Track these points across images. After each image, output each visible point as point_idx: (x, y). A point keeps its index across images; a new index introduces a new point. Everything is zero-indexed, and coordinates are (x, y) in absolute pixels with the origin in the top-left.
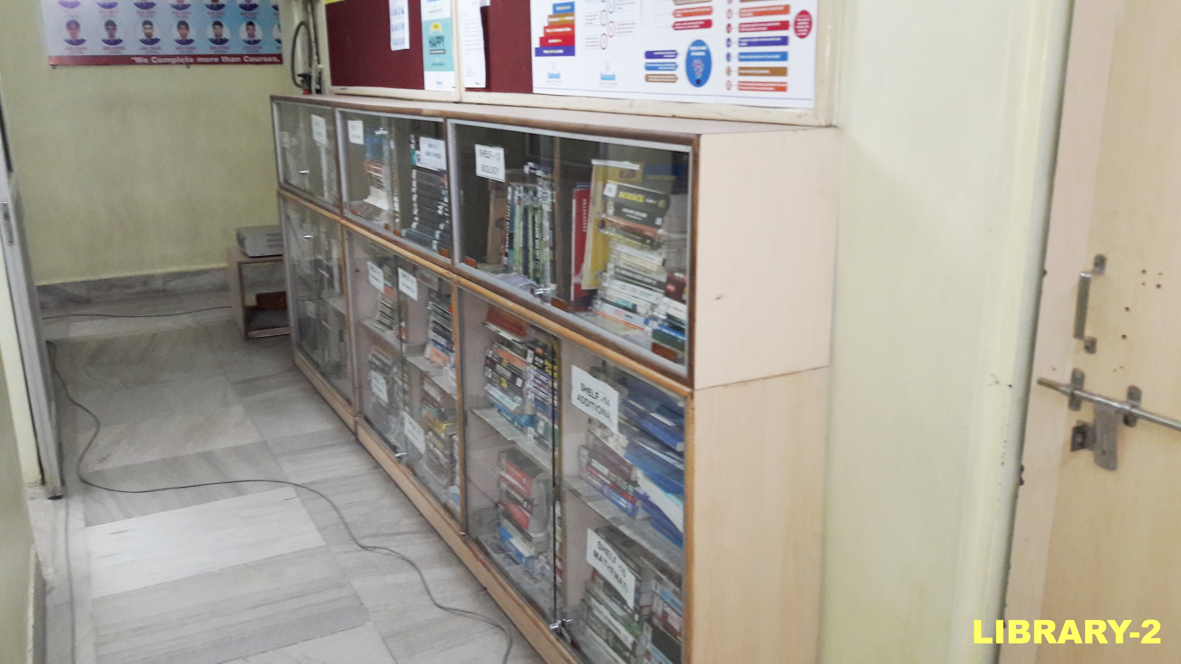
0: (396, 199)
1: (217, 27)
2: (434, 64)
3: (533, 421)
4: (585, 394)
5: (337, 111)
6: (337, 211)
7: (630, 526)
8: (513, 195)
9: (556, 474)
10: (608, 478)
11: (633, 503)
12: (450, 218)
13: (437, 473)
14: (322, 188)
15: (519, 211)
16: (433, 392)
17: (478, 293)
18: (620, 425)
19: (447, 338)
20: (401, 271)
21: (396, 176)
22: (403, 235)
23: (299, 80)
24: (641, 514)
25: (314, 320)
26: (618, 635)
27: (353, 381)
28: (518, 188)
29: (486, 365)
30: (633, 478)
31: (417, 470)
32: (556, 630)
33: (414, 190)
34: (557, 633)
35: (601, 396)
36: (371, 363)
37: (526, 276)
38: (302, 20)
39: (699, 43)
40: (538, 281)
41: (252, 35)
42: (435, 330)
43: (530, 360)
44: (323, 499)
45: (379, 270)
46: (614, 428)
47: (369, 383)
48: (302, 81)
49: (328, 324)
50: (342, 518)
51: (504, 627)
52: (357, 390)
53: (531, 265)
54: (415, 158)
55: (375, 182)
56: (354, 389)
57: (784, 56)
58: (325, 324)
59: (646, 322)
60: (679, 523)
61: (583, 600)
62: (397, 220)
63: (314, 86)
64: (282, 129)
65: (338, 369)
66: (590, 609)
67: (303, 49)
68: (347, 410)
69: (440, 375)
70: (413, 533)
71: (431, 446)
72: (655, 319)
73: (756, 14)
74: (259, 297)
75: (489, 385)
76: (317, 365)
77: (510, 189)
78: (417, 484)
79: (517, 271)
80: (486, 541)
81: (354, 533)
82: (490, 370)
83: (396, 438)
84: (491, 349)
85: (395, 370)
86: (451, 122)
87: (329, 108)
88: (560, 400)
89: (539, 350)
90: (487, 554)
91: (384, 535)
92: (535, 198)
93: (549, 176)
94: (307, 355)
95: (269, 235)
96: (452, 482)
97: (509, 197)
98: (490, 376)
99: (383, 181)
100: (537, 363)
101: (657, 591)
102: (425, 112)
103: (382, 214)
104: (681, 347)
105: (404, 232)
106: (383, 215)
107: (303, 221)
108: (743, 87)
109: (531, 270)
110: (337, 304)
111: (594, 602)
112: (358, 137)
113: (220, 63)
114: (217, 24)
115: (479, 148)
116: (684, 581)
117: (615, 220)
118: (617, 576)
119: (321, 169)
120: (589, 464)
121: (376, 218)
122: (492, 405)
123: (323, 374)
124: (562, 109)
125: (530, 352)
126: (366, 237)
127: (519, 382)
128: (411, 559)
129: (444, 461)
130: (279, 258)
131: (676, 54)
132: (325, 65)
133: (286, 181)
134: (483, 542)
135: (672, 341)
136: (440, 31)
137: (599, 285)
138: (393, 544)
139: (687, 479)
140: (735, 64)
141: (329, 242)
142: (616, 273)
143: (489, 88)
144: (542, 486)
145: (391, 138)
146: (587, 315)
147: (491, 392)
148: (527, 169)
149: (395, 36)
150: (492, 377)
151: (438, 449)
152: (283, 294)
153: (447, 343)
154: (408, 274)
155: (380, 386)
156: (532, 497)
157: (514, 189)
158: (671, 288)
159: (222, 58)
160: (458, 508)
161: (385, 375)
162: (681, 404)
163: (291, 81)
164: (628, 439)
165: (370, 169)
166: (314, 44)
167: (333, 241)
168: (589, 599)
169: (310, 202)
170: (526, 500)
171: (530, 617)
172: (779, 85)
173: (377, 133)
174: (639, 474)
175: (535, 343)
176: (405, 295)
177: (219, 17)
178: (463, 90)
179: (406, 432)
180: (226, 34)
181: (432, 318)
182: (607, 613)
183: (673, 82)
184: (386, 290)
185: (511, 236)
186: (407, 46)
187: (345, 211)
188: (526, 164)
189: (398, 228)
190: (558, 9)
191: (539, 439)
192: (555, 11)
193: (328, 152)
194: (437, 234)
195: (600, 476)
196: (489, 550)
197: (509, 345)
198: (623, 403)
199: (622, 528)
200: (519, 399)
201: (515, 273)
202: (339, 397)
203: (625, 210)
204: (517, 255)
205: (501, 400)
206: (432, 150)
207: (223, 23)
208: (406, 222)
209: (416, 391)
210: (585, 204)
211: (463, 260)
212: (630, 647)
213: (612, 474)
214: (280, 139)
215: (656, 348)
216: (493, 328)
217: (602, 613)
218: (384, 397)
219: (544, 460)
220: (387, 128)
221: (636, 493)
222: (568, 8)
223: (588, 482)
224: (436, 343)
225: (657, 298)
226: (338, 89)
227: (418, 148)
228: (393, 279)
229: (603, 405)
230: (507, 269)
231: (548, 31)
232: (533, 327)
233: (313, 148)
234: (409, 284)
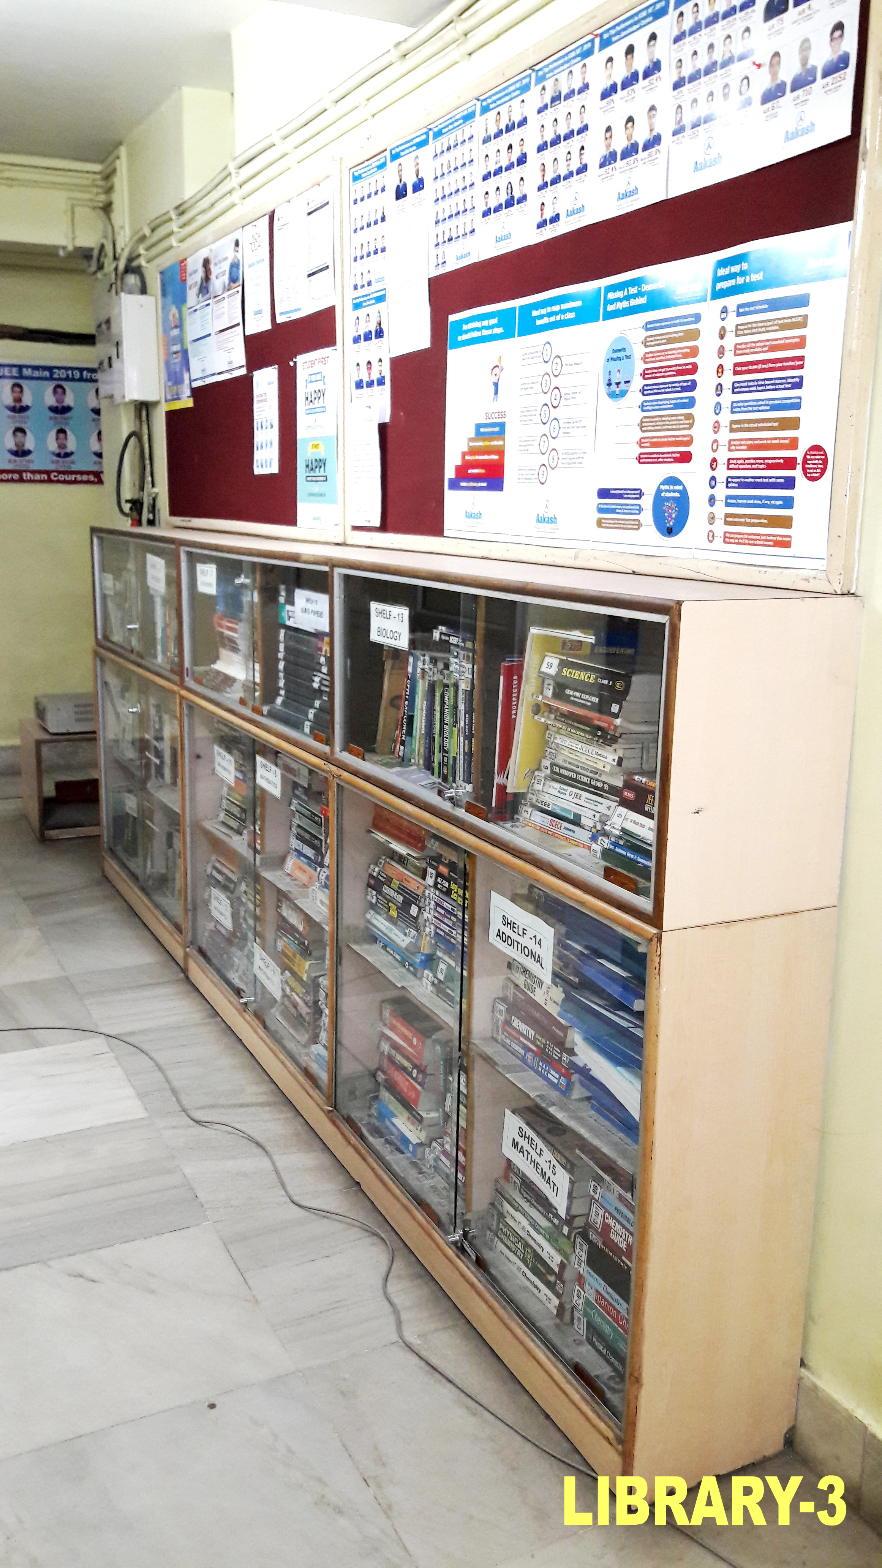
0: (257, 667)
1: (19, 434)
2: (311, 495)
3: (430, 961)
4: (507, 931)
5: (183, 550)
6: (176, 678)
7: (563, 1108)
8: (415, 668)
9: (463, 1034)
10: (533, 1043)
11: (568, 1076)
12: (331, 695)
13: (294, 1027)
14: (154, 647)
15: (421, 687)
16: (294, 919)
17: (365, 791)
18: (555, 975)
19: (317, 849)
20: (259, 759)
21: (258, 637)
22: (265, 713)
23: (127, 507)
24: (578, 1092)
25: (135, 819)
26: (539, 1251)
27: (186, 899)
28: (422, 658)
29: (369, 885)
30: (568, 1045)
31: (268, 1023)
32: (455, 1243)
33: (281, 655)
34: (457, 1248)
35: (530, 933)
36: (211, 876)
37: (428, 772)
38: (133, 429)
39: (672, 481)
40: (445, 779)
41: (62, 446)
42: (300, 838)
43: (430, 881)
44: (144, 1056)
45: (228, 756)
46: (547, 978)
47: (207, 903)
48: (131, 509)
49: (153, 823)
50: (168, 1081)
51: (383, 1236)
52: (190, 914)
53: (437, 757)
54: (284, 614)
55: (227, 642)
56: (186, 910)
57: (788, 503)
58: (151, 825)
59: (594, 838)
60: (633, 1106)
61: (492, 1204)
62: (257, 694)
63: (145, 515)
64: (103, 570)
65: (164, 881)
66: (501, 1216)
67: (132, 466)
68: (175, 939)
69: (306, 896)
70: (261, 1105)
71: (288, 990)
72: (606, 834)
73: (751, 448)
74: (59, 786)
75: (372, 912)
76: (134, 877)
77: (411, 660)
78: (268, 1040)
79: (418, 765)
80: (361, 1120)
81: (184, 1103)
82: (374, 893)
83: (240, 978)
84: (376, 864)
85: (243, 887)
86: (338, 571)
87: (173, 546)
88: (472, 936)
89: (444, 870)
90: (362, 1137)
91: (223, 1106)
92: (446, 672)
93: (469, 645)
94: (124, 866)
95: (76, 706)
96: (315, 1039)
97: (410, 669)
98: (374, 901)
99: (239, 642)
100: (439, 886)
101: (596, 1197)
102: (304, 558)
103: (235, 684)
104: (645, 873)
105: (265, 709)
106: (237, 686)
107: (125, 689)
108: (728, 538)
109: (436, 765)
110: (168, 798)
111: (507, 1207)
112: (210, 585)
113: (21, 480)
114: (20, 430)
115: (374, 606)
116: (638, 1184)
117: (555, 704)
118: (543, 1175)
119: (154, 624)
120: (508, 1023)
121: (228, 690)
122: (374, 939)
123: (143, 889)
124: (483, 558)
125: (431, 871)
126: (213, 713)
127: (414, 910)
128: (260, 1140)
129: (304, 1010)
130: (93, 735)
131: (641, 494)
132: (162, 489)
133: (106, 637)
134: (357, 1121)
135: (630, 865)
136: (321, 453)
137: (530, 787)
138: (236, 1118)
139: (648, 1048)
140: (720, 509)
141: (160, 718)
142: (553, 772)
143: (384, 527)
144: (438, 1048)
145: (255, 588)
146: (512, 826)
147: (374, 922)
148: (436, 635)
149: (259, 456)
150: (377, 901)
151: (297, 994)
152: (94, 784)
153: (316, 856)
154: (269, 764)
155: (222, 908)
156: (424, 1063)
157: (416, 659)
158: (629, 795)
159: (24, 475)
160: (324, 1076)
161: (228, 894)
162: (641, 949)
163: (117, 509)
164: (564, 992)
165: (221, 626)
166: (148, 462)
167: (166, 717)
168: (501, 1204)
169: (139, 665)
170: (415, 1066)
171: (420, 1225)
172: (779, 539)
173: (237, 581)
174: (576, 1038)
175: (437, 859)
176: (263, 790)
177: (21, 422)
178: (349, 528)
179: (256, 970)
180: (30, 443)
181: (296, 821)
182: (525, 1222)
183: (636, 529)
184: (236, 782)
185: (411, 719)
186: (274, 469)
187: (187, 679)
188: (436, 628)
189: (257, 704)
190: (482, 430)
191: (439, 987)
192: (478, 433)
193: (165, 602)
194: (311, 713)
195: (522, 1039)
196: (365, 1132)
197: (401, 860)
198: (560, 943)
199: (552, 1110)
200: (413, 932)
201: (415, 767)
202: (165, 923)
203: (569, 692)
204: (418, 743)
205: (388, 934)
206: (309, 606)
207: (27, 431)
208: (269, 695)
209: (270, 916)
210: (515, 682)
211: (346, 748)
212: (557, 1270)
213: (538, 1037)
214: (101, 584)
215: (608, 874)
216: (381, 837)
217: (519, 1222)
218: (227, 923)
219: (447, 1016)
220: (251, 576)
221: (572, 1064)
222: (497, 429)
223: (504, 1045)
224: (300, 854)
225: (609, 808)
226: (178, 520)
227: (290, 601)
228: (248, 768)
229: (531, 945)
230: (404, 761)
231: (467, 458)
232: (436, 837)
233: (148, 598)
234: (270, 776)
